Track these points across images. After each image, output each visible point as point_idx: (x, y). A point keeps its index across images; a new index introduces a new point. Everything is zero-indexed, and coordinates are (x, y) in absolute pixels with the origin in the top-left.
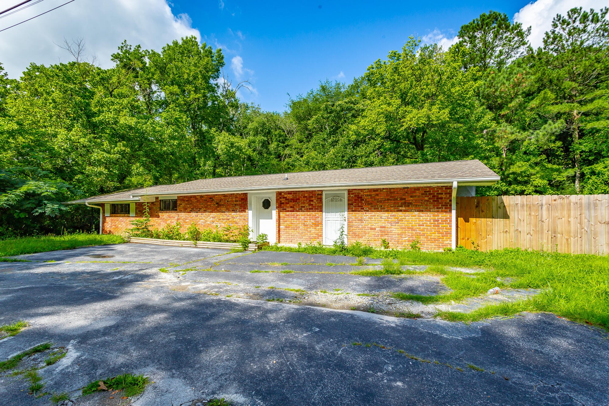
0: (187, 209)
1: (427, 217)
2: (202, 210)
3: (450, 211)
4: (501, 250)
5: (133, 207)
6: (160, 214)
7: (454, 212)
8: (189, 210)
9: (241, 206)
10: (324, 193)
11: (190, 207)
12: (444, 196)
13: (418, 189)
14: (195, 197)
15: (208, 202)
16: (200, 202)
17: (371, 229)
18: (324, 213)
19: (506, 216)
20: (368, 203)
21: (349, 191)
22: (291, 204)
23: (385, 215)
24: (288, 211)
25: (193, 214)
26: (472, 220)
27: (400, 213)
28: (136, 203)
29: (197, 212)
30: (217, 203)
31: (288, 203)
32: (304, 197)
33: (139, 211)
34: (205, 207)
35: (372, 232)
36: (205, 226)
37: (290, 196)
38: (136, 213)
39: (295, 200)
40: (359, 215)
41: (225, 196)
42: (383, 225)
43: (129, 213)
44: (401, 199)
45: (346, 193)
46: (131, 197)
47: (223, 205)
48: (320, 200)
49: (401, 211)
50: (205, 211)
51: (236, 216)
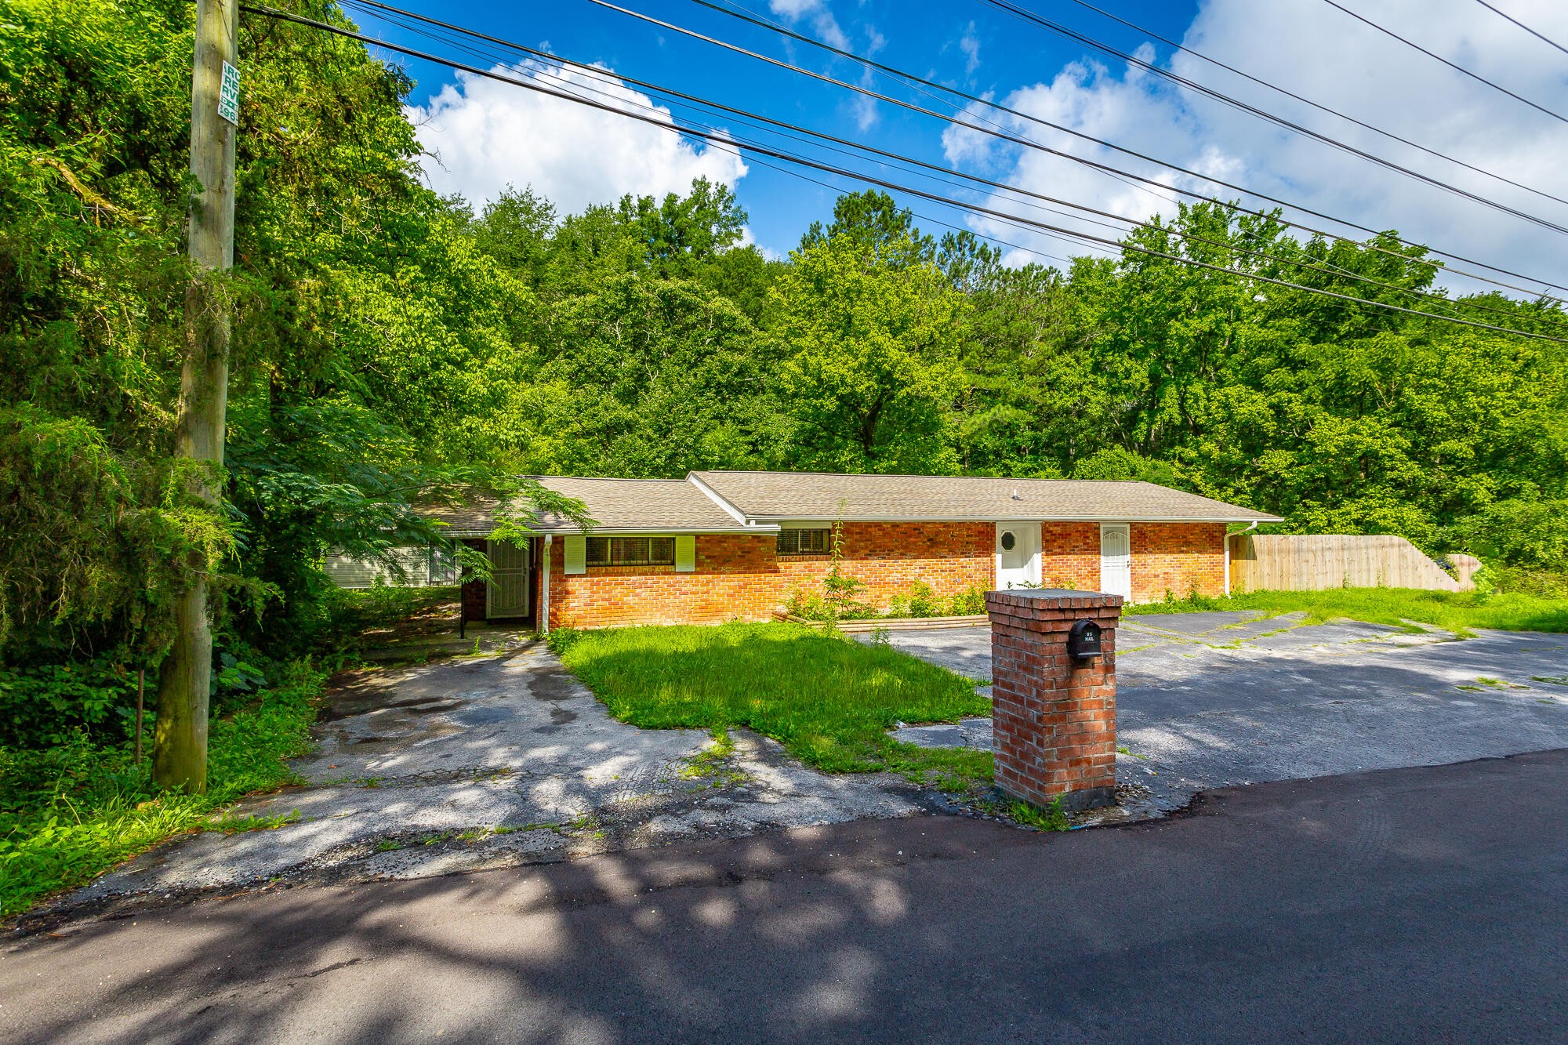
0: (857, 551)
1: (1205, 558)
2: (897, 552)
3: (1223, 553)
4: (1252, 592)
5: (685, 550)
6: (781, 565)
7: (1227, 553)
8: (862, 553)
9: (978, 545)
10: (1102, 526)
11: (866, 548)
12: (1217, 534)
13: (1197, 525)
14: (878, 525)
15: (910, 536)
16: (891, 537)
17: (1155, 576)
18: (1102, 557)
19: (1255, 558)
20: (1153, 542)
21: (1133, 525)
22: (1060, 542)
23: (1169, 557)
24: (1055, 554)
25: (875, 563)
26: (1234, 561)
27: (1182, 555)
28: (697, 537)
29: (883, 558)
30: (930, 540)
31: (1055, 541)
32: (1078, 531)
33: (707, 557)
34: (903, 547)
35: (1155, 580)
36: (902, 585)
37: (1058, 530)
38: (698, 563)
39: (1065, 536)
40: (1142, 557)
41: (946, 525)
42: (1167, 570)
43: (673, 564)
44: (1184, 537)
45: (1128, 526)
46: (753, 523)
47: (943, 543)
48: (1099, 534)
49: (1182, 552)
50: (902, 556)
51: (971, 565)
